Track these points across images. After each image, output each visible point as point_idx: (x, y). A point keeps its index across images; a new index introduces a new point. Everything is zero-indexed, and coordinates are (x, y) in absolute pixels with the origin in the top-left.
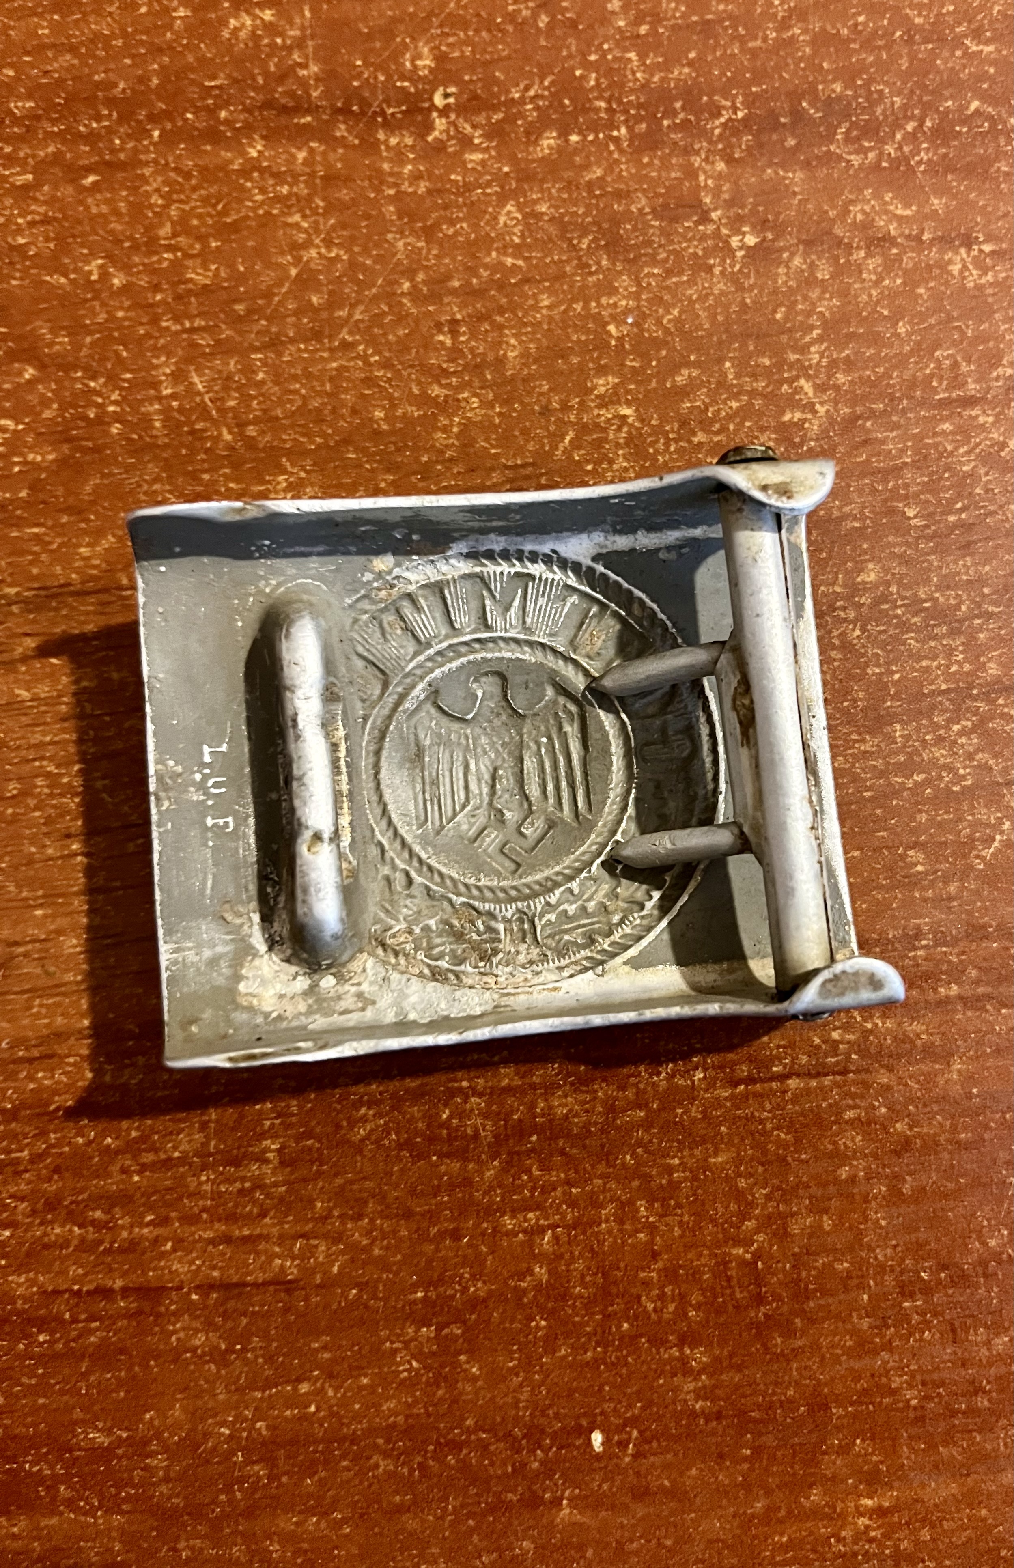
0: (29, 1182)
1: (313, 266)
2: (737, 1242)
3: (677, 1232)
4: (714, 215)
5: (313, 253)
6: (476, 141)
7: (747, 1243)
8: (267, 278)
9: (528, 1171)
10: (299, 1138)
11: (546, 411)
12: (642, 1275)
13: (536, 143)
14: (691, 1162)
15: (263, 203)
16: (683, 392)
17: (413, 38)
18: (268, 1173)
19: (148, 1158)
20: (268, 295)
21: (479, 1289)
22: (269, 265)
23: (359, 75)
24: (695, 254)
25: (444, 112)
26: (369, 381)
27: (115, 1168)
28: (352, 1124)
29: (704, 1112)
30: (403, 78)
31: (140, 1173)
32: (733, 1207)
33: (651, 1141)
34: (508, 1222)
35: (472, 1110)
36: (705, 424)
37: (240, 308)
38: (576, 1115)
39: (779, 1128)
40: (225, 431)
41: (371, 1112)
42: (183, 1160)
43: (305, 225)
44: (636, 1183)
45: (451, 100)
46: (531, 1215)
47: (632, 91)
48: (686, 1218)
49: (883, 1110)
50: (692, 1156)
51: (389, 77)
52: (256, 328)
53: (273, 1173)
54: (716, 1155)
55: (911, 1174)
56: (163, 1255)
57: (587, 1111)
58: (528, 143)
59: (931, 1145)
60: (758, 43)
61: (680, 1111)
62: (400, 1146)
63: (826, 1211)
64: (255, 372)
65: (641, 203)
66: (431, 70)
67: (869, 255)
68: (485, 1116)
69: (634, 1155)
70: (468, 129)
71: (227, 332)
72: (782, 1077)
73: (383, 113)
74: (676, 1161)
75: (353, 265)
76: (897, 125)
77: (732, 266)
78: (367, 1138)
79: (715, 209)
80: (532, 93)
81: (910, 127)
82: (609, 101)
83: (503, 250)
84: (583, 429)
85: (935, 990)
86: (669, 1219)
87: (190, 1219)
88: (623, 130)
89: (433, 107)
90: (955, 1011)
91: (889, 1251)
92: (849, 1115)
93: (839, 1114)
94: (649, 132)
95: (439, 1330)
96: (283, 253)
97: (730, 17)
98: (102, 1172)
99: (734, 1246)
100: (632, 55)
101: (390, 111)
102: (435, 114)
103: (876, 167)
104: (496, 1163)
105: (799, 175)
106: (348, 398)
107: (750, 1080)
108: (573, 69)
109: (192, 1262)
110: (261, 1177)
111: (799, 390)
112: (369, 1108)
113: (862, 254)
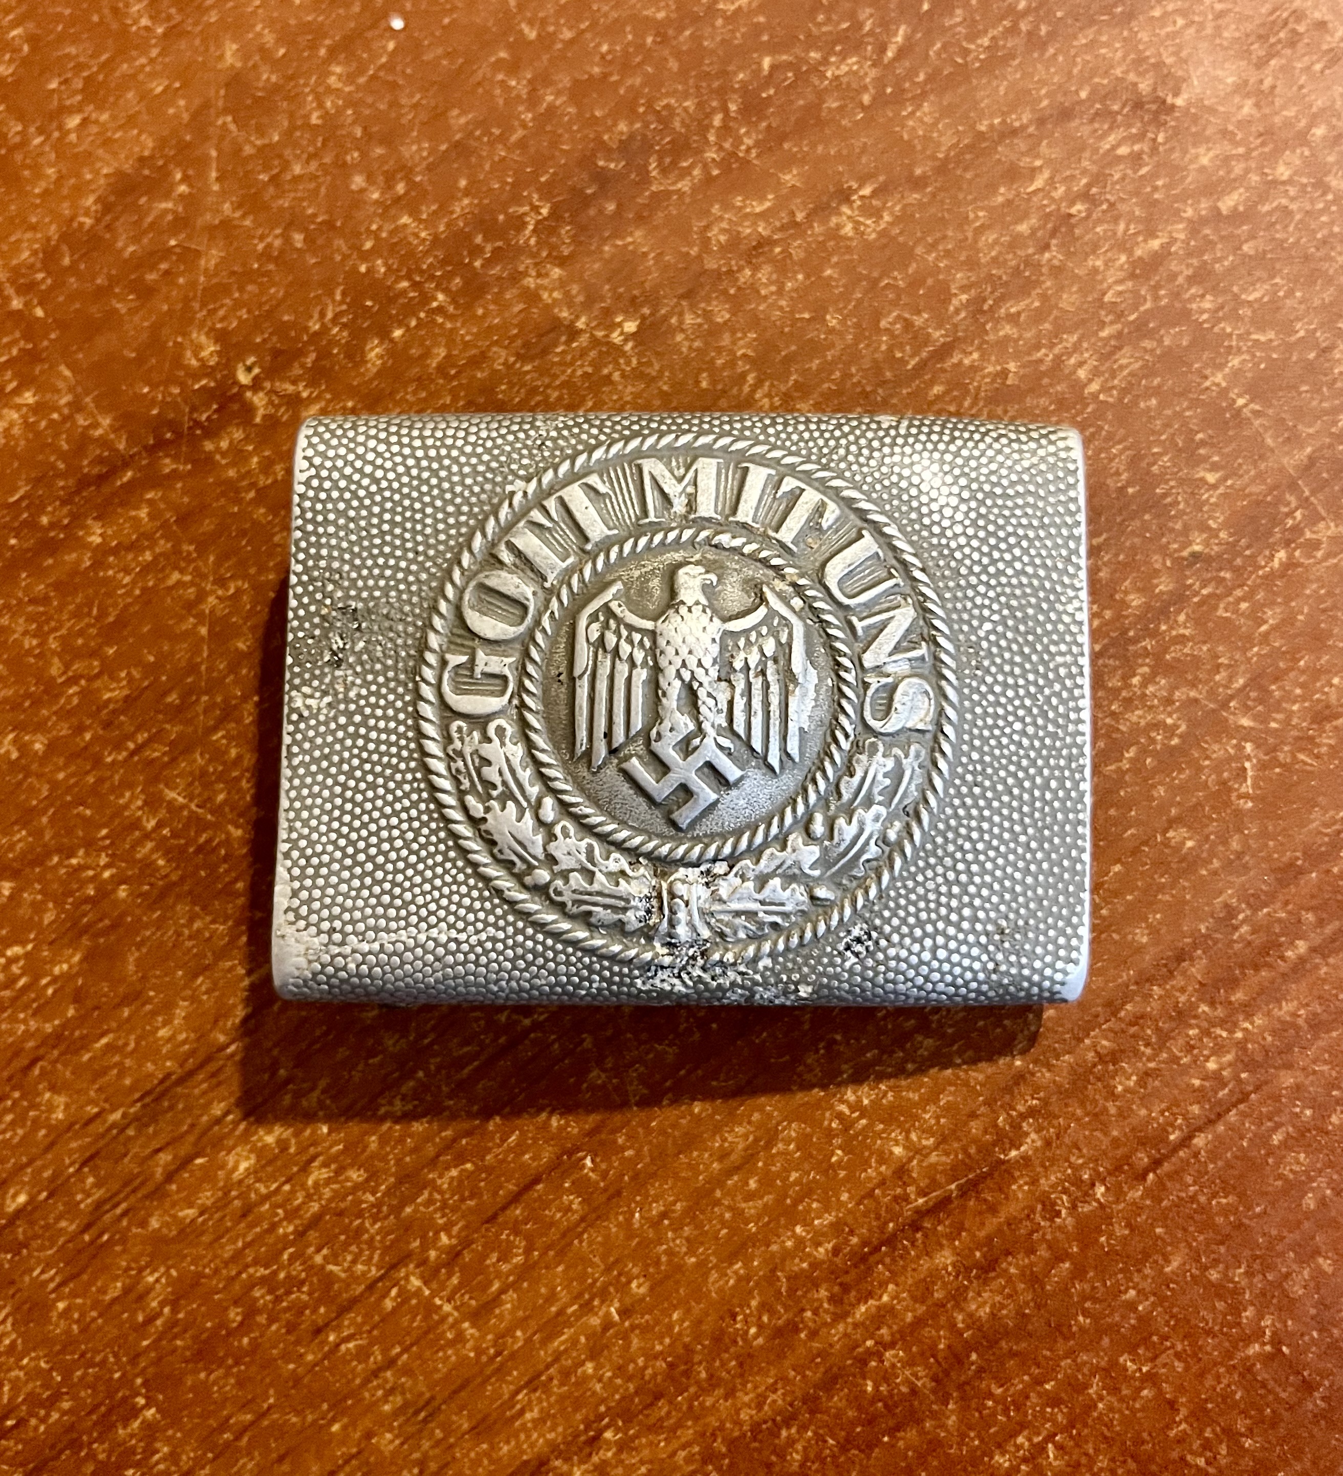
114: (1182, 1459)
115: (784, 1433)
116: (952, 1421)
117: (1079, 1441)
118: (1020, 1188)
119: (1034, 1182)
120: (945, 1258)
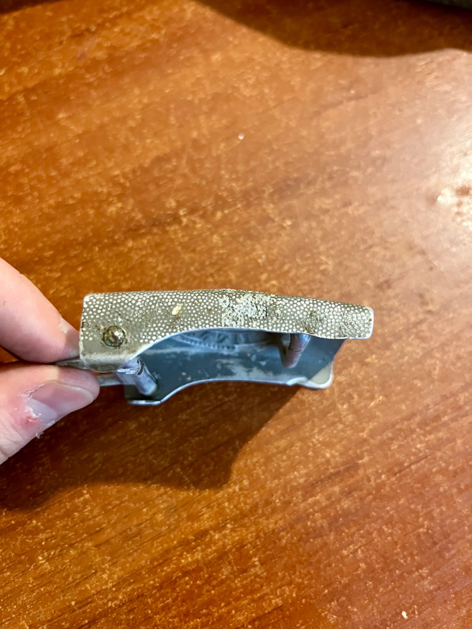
0: (175, 610)
1: (161, 272)
2: (419, 527)
4: (276, 220)
5: (160, 268)
8: (148, 280)
10: (264, 552)
12: (395, 551)
13: (215, 216)
14: (393, 506)
15: (139, 258)
17: (167, 199)
18: (258, 570)
19: (214, 583)
21: (345, 580)
22: (147, 276)
23: (155, 214)
24: (275, 232)
25: (185, 216)
27: (204, 592)
29: (390, 488)
30: (168, 211)
31: (213, 589)
32: (413, 515)
33: (378, 504)
34: (345, 552)
35: (317, 518)
38: (351, 506)
39: (415, 483)
41: (284, 533)
42: (227, 578)
43: (154, 261)
44: (379, 521)
45: (186, 212)
46: (351, 547)
47: (238, 194)
48: (400, 526)
49: (444, 464)
50: (393, 504)
51: (164, 212)
53: (260, 569)
54: (400, 500)
55: (462, 481)
56: (233, 616)
57: (354, 503)
58: (213, 217)
59: (463, 470)
62: (299, 540)
63: (442, 505)
66: (176, 206)
67: (324, 216)
68: (322, 518)
69: (375, 512)
70: (194, 219)
72: (409, 467)
73: (166, 222)
74: (389, 508)
77: (287, 232)
78: (286, 543)
79: (276, 218)
81: (320, 179)
82: (232, 199)
83: (218, 248)
87: (237, 599)
89: (180, 216)
90: (450, 424)
93: (431, 471)
95: (338, 601)
96: (150, 271)
98: (200, 595)
99: (419, 529)
101: (168, 221)
102: (182, 218)
103: (316, 193)
104: (332, 533)
105: (295, 201)
107: (400, 471)
108: (218, 193)
109: (244, 614)
110: (256, 573)
114: (397, 560)
115: (281, 533)
116: (332, 537)
117: (368, 550)
118: (361, 472)
119: (365, 470)
120: (337, 489)
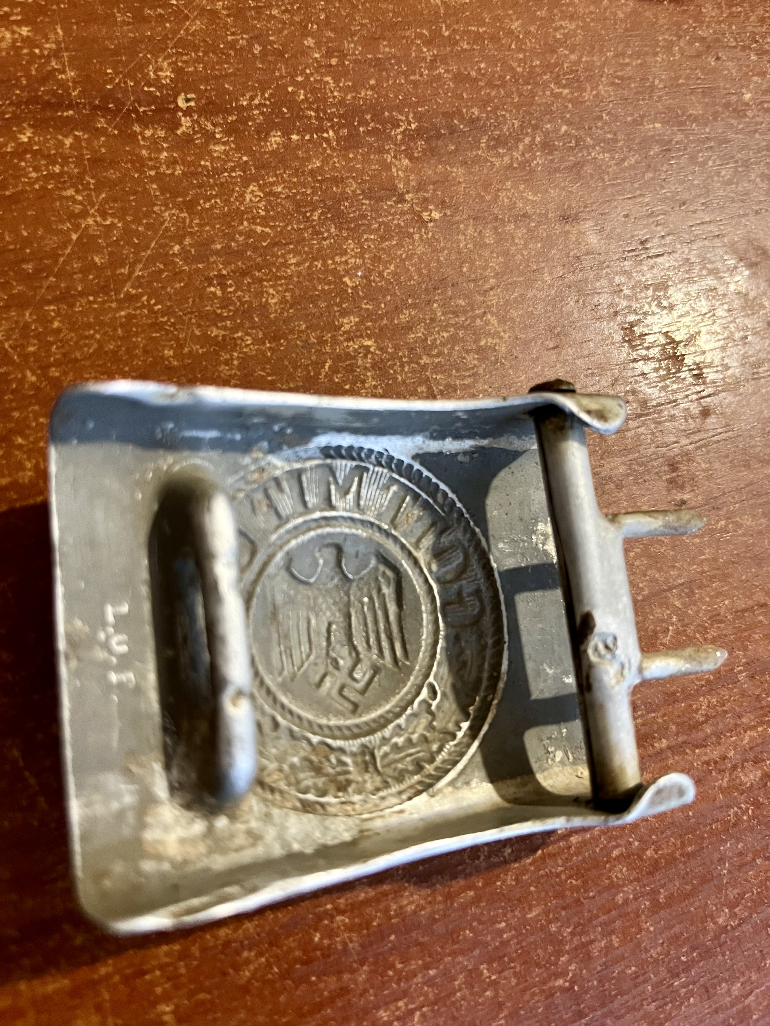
1: (91, 231)
2: (557, 975)
3: (514, 981)
4: (408, 197)
5: (90, 221)
6: (218, 136)
7: (563, 974)
8: (52, 242)
9: (392, 967)
10: (191, 995)
11: (307, 345)
13: (266, 140)
14: (514, 922)
15: (37, 179)
16: (409, 328)
17: (153, 55)
20: (55, 256)
22: (49, 230)
23: (111, 80)
24: (398, 225)
25: (188, 112)
26: (156, 326)
28: (237, 968)
29: (517, 880)
30: (150, 85)
32: (550, 948)
33: (482, 913)
35: (339, 927)
36: (427, 350)
37: (29, 267)
38: (423, 908)
39: (570, 877)
40: (29, 373)
41: (253, 954)
43: (80, 198)
44: (477, 952)
45: (192, 104)
47: (333, 105)
48: (518, 970)
49: (636, 843)
50: (514, 916)
51: (137, 83)
52: (46, 284)
54: (531, 910)
55: (662, 886)
57: (430, 903)
58: (259, 139)
59: (672, 860)
60: (417, 77)
61: (499, 883)
62: (283, 976)
63: (613, 932)
64: (51, 322)
65: (352, 187)
66: (172, 80)
67: (517, 227)
68: (350, 929)
69: (472, 929)
70: (210, 127)
71: (18, 288)
73: (136, 111)
74: (503, 924)
75: (127, 232)
76: (518, 140)
77: (426, 233)
78: (253, 977)
79: (408, 192)
80: (256, 102)
81: (527, 140)
82: (317, 111)
83: (253, 220)
84: (338, 358)
85: (652, 746)
86: (506, 973)
88: (331, 133)
89: (178, 108)
90: (667, 758)
91: (659, 949)
92: (615, 853)
93: (608, 855)
94: (350, 135)
96: (63, 222)
97: (394, 57)
99: (556, 979)
100: (328, 79)
101: (141, 110)
102: (180, 114)
103: (510, 167)
104: (365, 968)
105: (461, 171)
106: (140, 340)
108: (285, 87)
111: (487, 323)
112: (250, 950)
113: (513, 227)
